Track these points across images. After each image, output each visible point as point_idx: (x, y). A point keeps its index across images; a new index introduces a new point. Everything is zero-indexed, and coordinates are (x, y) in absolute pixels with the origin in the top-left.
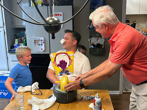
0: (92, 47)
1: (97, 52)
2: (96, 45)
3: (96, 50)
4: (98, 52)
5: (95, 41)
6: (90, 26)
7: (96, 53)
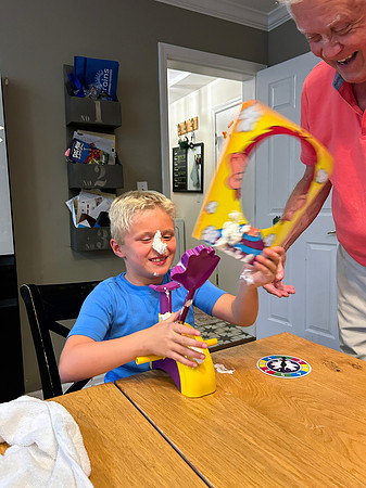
0: (86, 224)
1: (102, 241)
2: (96, 217)
3: (99, 234)
4: (106, 241)
5: (89, 205)
6: (71, 153)
7: (99, 245)
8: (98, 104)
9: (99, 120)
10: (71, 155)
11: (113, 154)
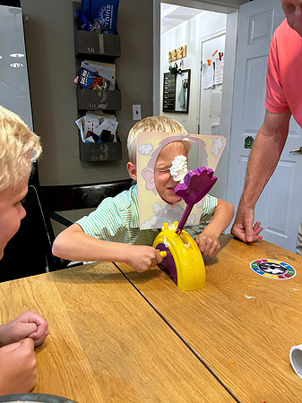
0: (91, 139)
1: (104, 154)
2: (99, 134)
3: (101, 148)
4: (106, 154)
5: (94, 124)
6: (80, 80)
7: (101, 157)
8: (101, 37)
9: (102, 51)
10: (79, 82)
11: (113, 81)
